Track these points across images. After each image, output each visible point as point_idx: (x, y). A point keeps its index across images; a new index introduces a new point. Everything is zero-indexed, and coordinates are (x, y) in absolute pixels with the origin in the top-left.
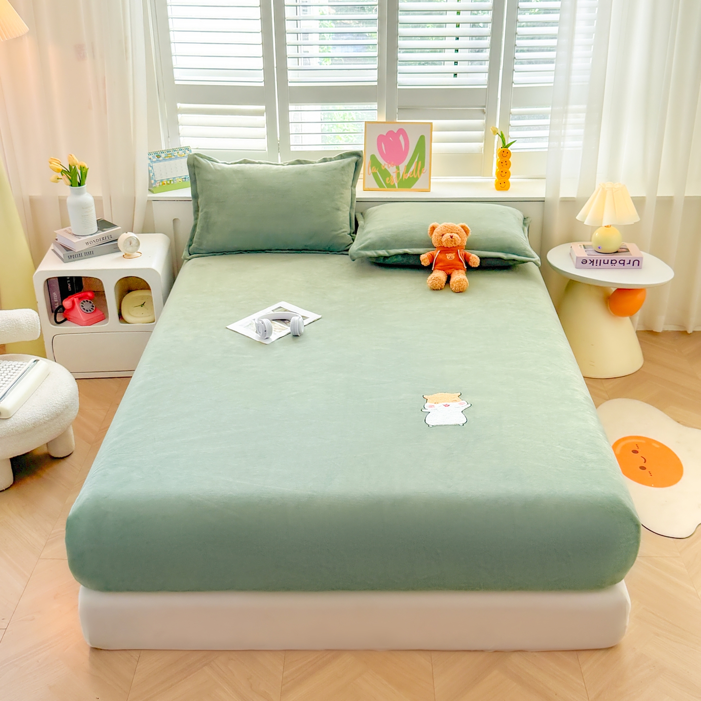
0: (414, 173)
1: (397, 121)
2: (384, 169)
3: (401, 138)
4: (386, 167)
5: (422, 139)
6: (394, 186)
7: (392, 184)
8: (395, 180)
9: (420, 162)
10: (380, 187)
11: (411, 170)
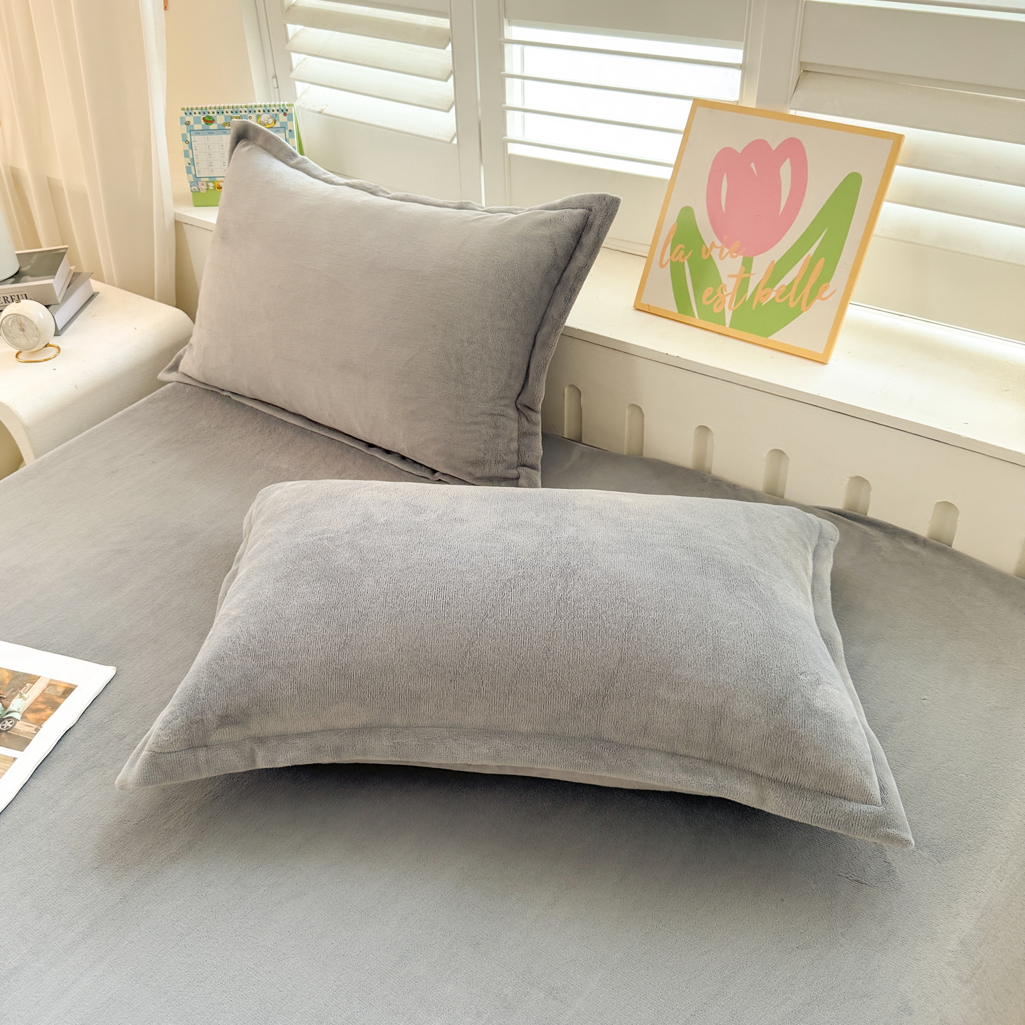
0: (792, 294)
1: (792, 112)
2: (705, 257)
3: (786, 170)
4: (715, 254)
5: (851, 184)
6: (720, 319)
7: (717, 310)
8: (728, 299)
9: (823, 259)
10: (679, 312)
11: (786, 280)
